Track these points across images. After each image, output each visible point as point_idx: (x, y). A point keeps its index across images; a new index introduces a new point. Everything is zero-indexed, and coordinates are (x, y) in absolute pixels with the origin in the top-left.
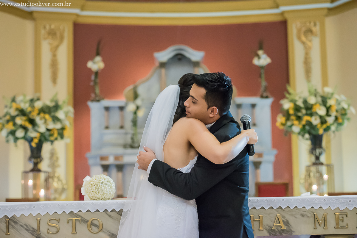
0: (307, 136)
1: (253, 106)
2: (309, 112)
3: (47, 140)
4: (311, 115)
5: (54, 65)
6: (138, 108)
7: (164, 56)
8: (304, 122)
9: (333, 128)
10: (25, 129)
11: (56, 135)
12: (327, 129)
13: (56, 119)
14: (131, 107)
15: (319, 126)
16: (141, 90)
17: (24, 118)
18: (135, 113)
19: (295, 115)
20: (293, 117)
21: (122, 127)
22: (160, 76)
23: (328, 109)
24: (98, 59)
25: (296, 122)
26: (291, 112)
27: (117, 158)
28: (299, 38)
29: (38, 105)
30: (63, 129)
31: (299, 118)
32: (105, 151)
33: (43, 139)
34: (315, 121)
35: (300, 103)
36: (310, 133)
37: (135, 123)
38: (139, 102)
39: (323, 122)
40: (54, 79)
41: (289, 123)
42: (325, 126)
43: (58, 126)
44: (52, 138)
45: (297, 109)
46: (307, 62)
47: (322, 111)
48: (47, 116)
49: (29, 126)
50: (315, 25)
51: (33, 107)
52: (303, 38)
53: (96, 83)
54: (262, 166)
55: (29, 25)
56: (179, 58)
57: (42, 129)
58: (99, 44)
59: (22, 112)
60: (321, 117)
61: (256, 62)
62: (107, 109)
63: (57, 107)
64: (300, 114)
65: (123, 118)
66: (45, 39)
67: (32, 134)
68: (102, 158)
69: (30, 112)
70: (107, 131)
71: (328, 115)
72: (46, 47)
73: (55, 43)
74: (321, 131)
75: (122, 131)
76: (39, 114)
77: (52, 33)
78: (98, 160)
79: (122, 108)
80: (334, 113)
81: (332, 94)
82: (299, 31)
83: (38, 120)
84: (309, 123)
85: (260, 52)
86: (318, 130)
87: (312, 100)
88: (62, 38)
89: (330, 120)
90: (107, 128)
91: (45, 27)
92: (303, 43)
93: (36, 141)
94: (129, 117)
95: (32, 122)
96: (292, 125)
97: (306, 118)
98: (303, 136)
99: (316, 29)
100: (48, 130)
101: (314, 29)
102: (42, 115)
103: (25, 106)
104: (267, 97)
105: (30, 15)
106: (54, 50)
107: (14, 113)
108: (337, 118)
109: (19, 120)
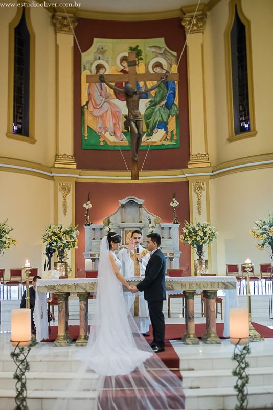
0: (195, 245)
1: (170, 228)
2: (196, 234)
3: (67, 247)
5: (65, 205)
6: (110, 229)
7: (124, 202)
8: (193, 239)
9: (207, 242)
10: (56, 241)
11: (71, 245)
12: (204, 243)
13: (71, 237)
14: (106, 228)
15: (200, 241)
16: (111, 220)
17: (56, 236)
19: (189, 235)
20: (188, 237)
22: (121, 212)
23: (205, 233)
24: (89, 202)
25: (189, 239)
26: (187, 234)
28: (195, 191)
29: (63, 230)
30: (75, 241)
31: (191, 237)
32: (94, 251)
33: (65, 246)
34: (199, 239)
35: (191, 230)
36: (196, 245)
38: (111, 226)
39: (202, 239)
40: (65, 212)
41: (186, 239)
42: (203, 241)
43: (73, 240)
44: (69, 246)
45: (190, 232)
46: (199, 204)
47: (202, 234)
48: (67, 236)
49: (59, 241)
50: (203, 184)
51: (60, 231)
52: (197, 191)
53: (88, 215)
54: (174, 259)
55: (51, 183)
56: (131, 203)
57: (65, 242)
58: (89, 194)
59: (55, 234)
60: (201, 236)
61: (171, 204)
62: (94, 229)
63: (71, 230)
64: (191, 235)
65: (102, 234)
66: (60, 191)
67: (60, 244)
68: (91, 255)
69: (59, 233)
71: (205, 235)
72: (60, 195)
73: (66, 193)
74: (201, 244)
76: (63, 235)
77: (64, 188)
79: (101, 229)
80: (208, 235)
81: (208, 225)
82: (195, 187)
83: (62, 237)
84: (196, 240)
85: (174, 199)
87: (197, 228)
88: (69, 190)
89: (206, 238)
91: (60, 184)
92: (197, 194)
93: (62, 248)
95: (60, 238)
96: (188, 240)
97: (194, 237)
98: (193, 246)
100: (67, 242)
101: (203, 186)
102: (65, 235)
103: (57, 231)
104: (177, 223)
105: (52, 178)
106: (65, 197)
107: (50, 234)
108: (209, 237)
109: (53, 238)
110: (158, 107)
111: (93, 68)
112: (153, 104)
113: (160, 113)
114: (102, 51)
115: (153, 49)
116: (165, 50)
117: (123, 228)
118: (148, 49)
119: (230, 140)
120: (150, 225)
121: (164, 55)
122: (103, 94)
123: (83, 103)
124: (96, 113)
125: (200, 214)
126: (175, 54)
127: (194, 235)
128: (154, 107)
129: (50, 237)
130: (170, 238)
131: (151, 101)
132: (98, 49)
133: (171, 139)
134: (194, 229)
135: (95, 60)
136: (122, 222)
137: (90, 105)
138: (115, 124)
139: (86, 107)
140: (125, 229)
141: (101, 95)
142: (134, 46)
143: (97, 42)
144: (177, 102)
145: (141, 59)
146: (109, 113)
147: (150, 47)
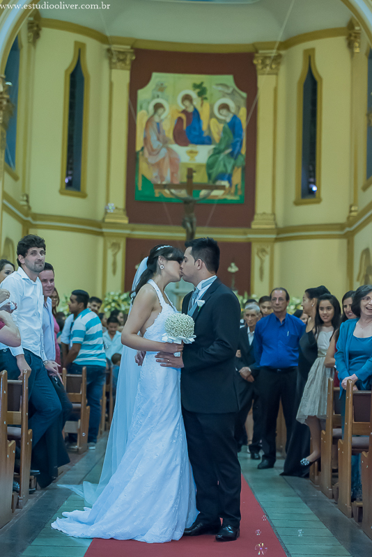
5: (114, 264)
17: (116, 304)
28: (258, 254)
40: (114, 272)
46: (262, 269)
50: (268, 247)
52: (260, 255)
55: (101, 240)
61: (230, 269)
66: (110, 248)
72: (110, 253)
73: (116, 251)
77: (114, 245)
82: (258, 250)
85: (233, 264)
91: (110, 241)
92: (260, 257)
99: (268, 250)
105: (101, 234)
106: (115, 255)
110: (222, 156)
111: (151, 108)
112: (217, 152)
113: (224, 163)
114: (161, 88)
115: (220, 88)
116: (234, 90)
118: (214, 87)
119: (297, 203)
121: (232, 95)
122: (161, 139)
123: (138, 148)
124: (153, 160)
125: (262, 280)
126: (244, 95)
128: (217, 156)
131: (215, 149)
132: (157, 85)
133: (235, 194)
135: (153, 98)
137: (146, 151)
138: (172, 174)
139: (141, 153)
141: (158, 139)
142: (198, 82)
143: (157, 77)
144: (243, 151)
145: (206, 98)
146: (167, 160)
147: (217, 85)
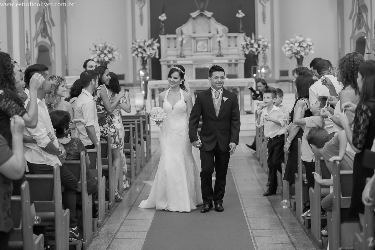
1: (236, 37)
2: (252, 46)
4: (252, 47)
5: (141, 16)
6: (183, 39)
7: (195, 14)
8: (249, 50)
9: (261, 52)
10: (142, 53)
13: (153, 49)
14: (180, 39)
16: (184, 32)
17: (142, 49)
18: (182, 42)
19: (246, 47)
20: (246, 48)
21: (175, 47)
22: (193, 24)
23: (259, 46)
24: (164, 15)
25: (247, 50)
27: (175, 62)
28: (260, 2)
31: (248, 49)
32: (169, 58)
34: (254, 50)
37: (182, 45)
38: (183, 36)
39: (257, 50)
40: (142, 23)
42: (258, 52)
43: (154, 52)
45: (247, 45)
46: (264, 14)
47: (256, 46)
48: (150, 48)
51: (144, 44)
52: (262, 2)
53: (163, 26)
54: (239, 65)
56: (202, 15)
57: (148, 53)
58: (164, 8)
59: (140, 47)
60: (256, 48)
61: (237, 15)
62: (168, 39)
64: (248, 47)
65: (176, 43)
66: (137, 3)
67: (145, 55)
68: (168, 62)
69: (144, 47)
70: (168, 49)
71: (259, 47)
72: (137, 7)
73: (142, 5)
74: (256, 54)
75: (175, 49)
78: (166, 63)
79: (175, 39)
80: (261, 46)
81: (262, 38)
83: (147, 50)
84: (251, 51)
85: (240, 11)
86: (255, 53)
89: (260, 49)
90: (168, 47)
93: (146, 58)
94: (179, 44)
95: (145, 50)
96: (245, 51)
97: (250, 49)
100: (151, 53)
102: (148, 48)
103: (142, 44)
104: (242, 33)
106: (141, 9)
107: (137, 47)
108: (263, 48)
109: (140, 50)
117: (194, 38)
120: (218, 36)
125: (264, 23)
127: (251, 47)
129: (137, 49)
130: (236, 46)
134: (250, 42)
136: (194, 33)
140: (197, 39)
